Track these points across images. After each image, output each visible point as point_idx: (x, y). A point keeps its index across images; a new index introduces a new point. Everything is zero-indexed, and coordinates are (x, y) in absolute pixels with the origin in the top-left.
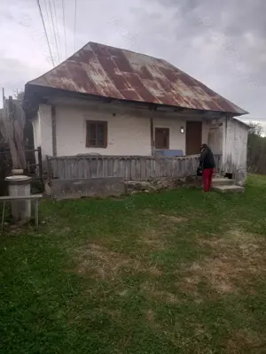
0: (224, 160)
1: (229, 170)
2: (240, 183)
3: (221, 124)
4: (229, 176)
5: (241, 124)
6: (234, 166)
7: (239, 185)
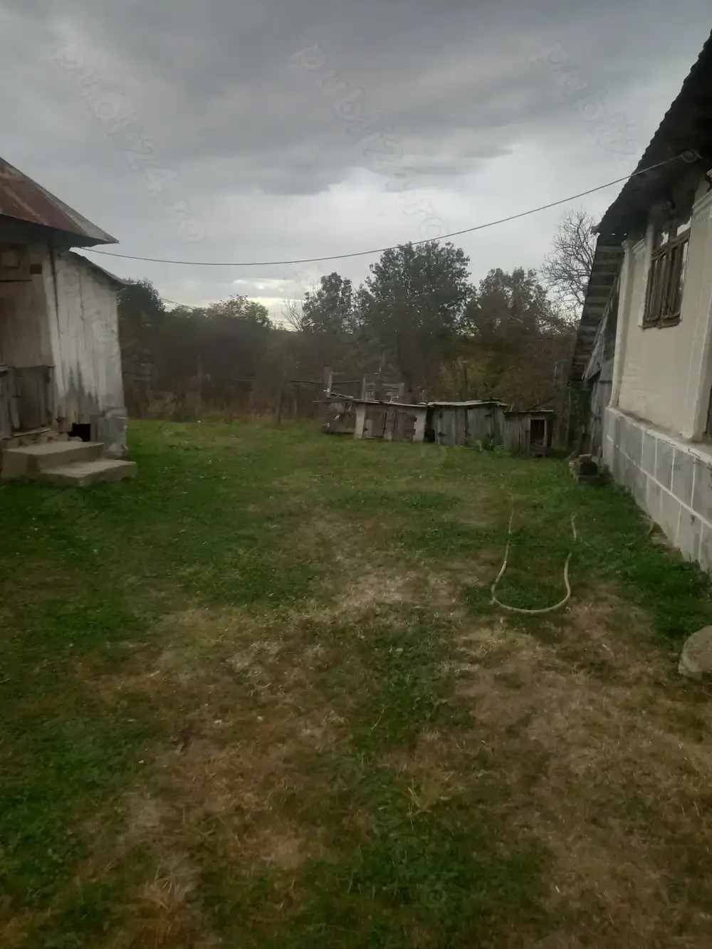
0: (61, 384)
1: (80, 416)
2: (114, 448)
3: (37, 269)
4: (82, 431)
5: (98, 274)
6: (92, 400)
7: (112, 457)
